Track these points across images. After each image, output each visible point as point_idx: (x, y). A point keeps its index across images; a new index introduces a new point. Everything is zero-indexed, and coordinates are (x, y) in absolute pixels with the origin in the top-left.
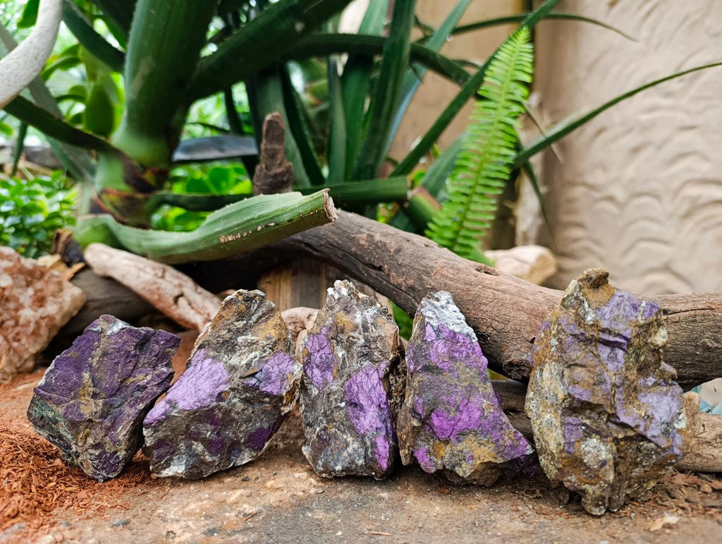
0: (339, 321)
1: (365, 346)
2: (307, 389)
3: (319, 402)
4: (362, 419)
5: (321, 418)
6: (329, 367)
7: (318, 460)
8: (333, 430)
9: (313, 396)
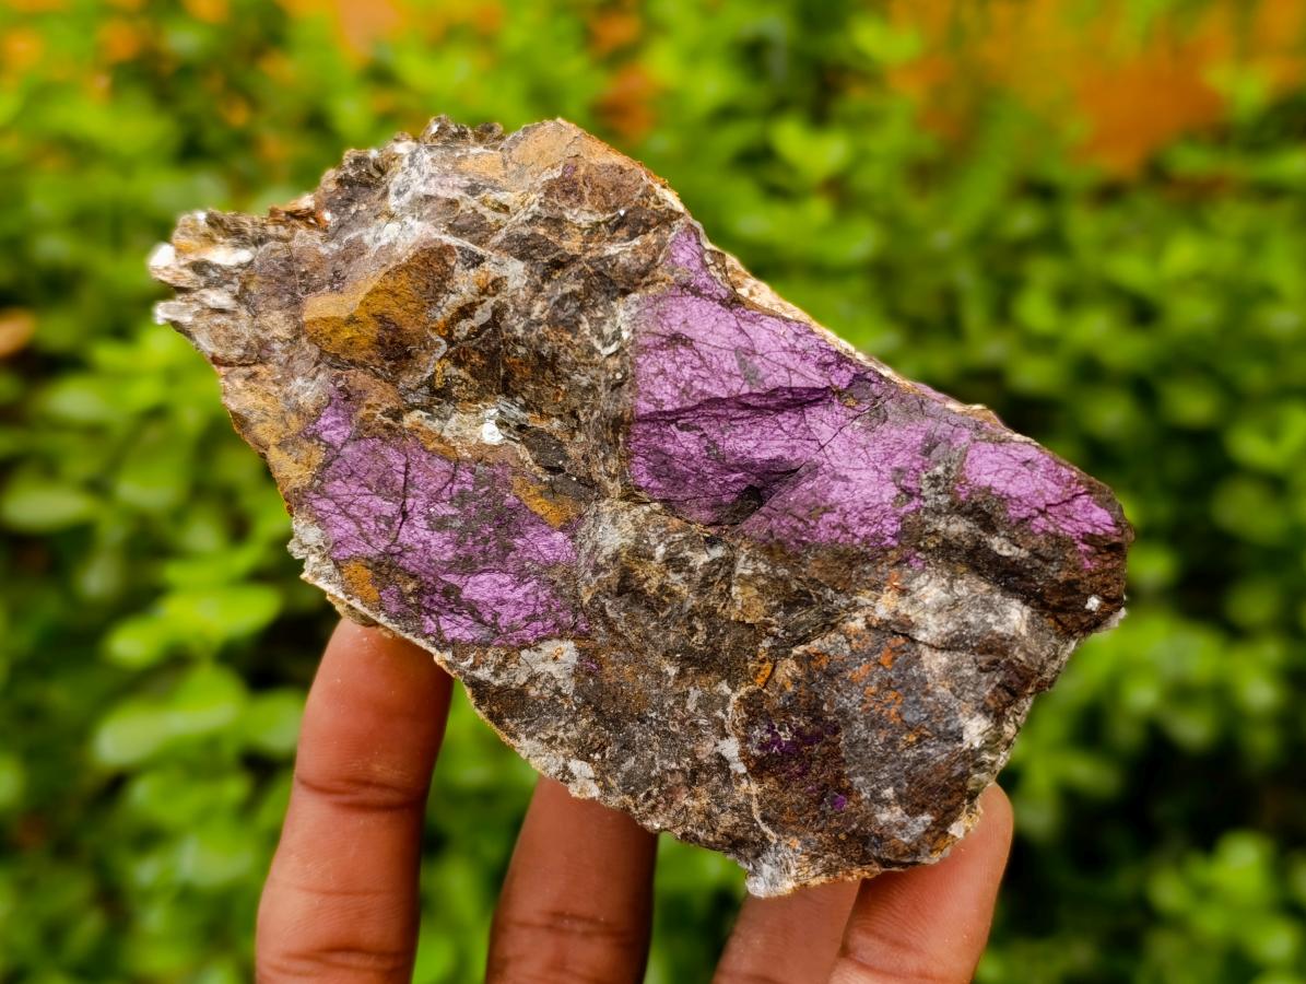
0: (347, 333)
1: (546, 277)
2: (521, 693)
3: (619, 669)
4: (837, 492)
5: (694, 694)
6: (508, 521)
7: (868, 819)
8: (788, 669)
9: (569, 687)
